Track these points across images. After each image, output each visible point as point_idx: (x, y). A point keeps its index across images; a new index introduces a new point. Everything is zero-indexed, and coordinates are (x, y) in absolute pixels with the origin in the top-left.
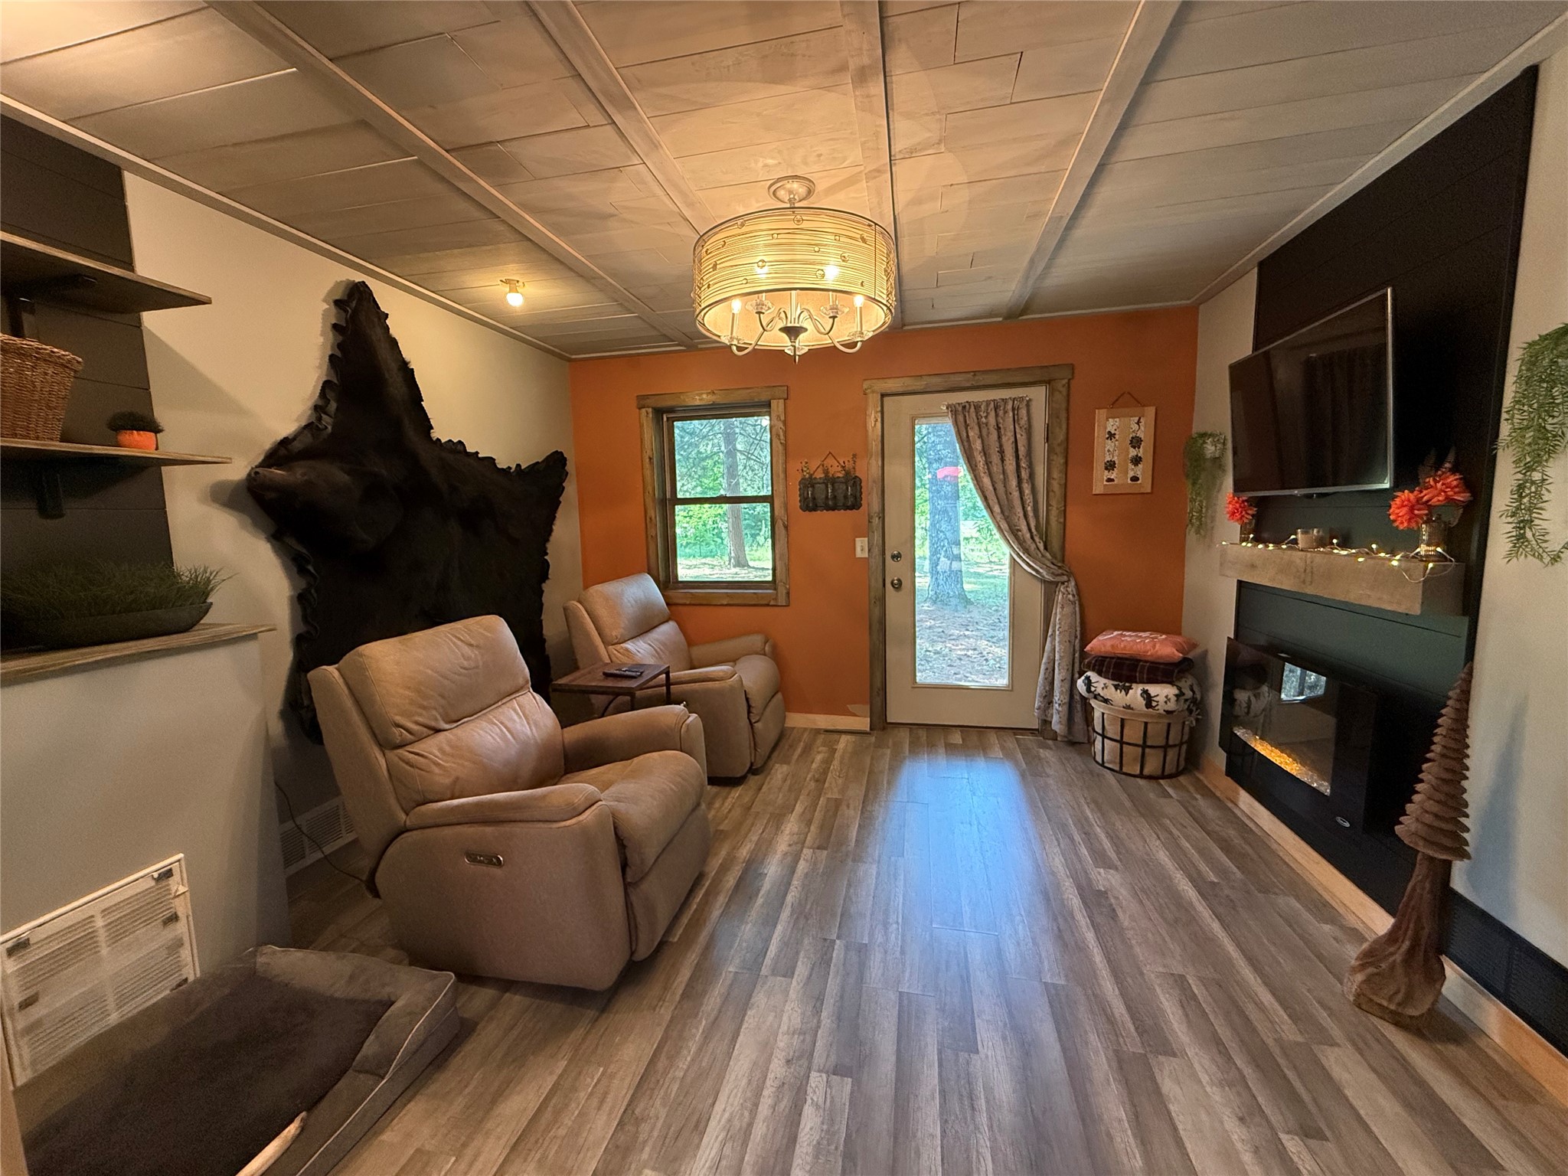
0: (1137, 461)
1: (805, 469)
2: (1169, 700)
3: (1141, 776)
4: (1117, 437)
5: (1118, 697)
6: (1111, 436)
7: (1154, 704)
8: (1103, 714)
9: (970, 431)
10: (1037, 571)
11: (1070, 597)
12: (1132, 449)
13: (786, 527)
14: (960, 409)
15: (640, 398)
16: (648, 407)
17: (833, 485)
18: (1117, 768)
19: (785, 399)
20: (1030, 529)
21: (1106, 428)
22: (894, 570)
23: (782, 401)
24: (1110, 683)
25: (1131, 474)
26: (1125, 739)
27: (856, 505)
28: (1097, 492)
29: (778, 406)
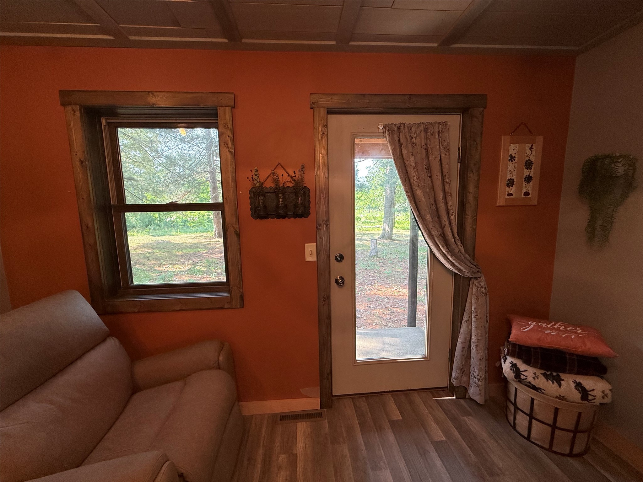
0: (528, 179)
1: (255, 177)
2: (606, 395)
3: (571, 455)
4: (516, 159)
5: (550, 387)
6: (512, 158)
7: (590, 398)
8: (533, 400)
9: (403, 150)
10: (459, 270)
11: (483, 289)
12: (525, 170)
13: (238, 235)
14: (396, 129)
15: (62, 93)
16: (76, 104)
17: (283, 194)
18: (547, 446)
19: (232, 108)
20: (453, 235)
21: (508, 151)
22: (337, 269)
23: (228, 109)
24: (539, 372)
25: (524, 190)
26: (558, 425)
27: (305, 214)
28: (501, 204)
29: (225, 115)
